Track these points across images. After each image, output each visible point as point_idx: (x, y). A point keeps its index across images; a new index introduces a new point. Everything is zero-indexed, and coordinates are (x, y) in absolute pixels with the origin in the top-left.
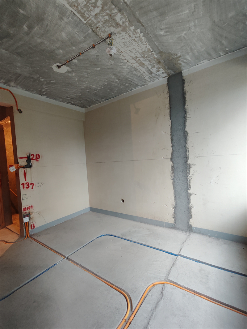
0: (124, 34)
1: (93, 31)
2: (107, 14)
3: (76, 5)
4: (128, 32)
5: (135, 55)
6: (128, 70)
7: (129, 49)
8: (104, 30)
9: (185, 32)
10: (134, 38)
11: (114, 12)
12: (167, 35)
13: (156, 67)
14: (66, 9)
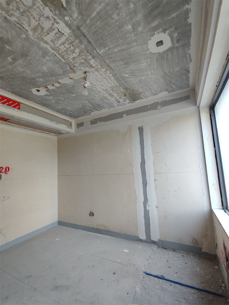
0: (97, 73)
1: (71, 69)
2: (83, 59)
3: (58, 49)
4: (100, 72)
5: (106, 88)
6: (100, 98)
7: (101, 83)
8: (80, 69)
9: (144, 77)
10: (105, 76)
11: (89, 58)
12: (131, 77)
13: (123, 98)
14: (49, 51)
